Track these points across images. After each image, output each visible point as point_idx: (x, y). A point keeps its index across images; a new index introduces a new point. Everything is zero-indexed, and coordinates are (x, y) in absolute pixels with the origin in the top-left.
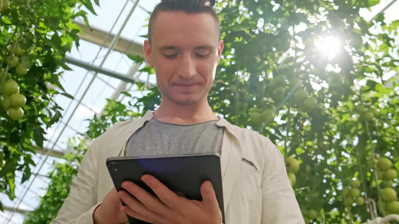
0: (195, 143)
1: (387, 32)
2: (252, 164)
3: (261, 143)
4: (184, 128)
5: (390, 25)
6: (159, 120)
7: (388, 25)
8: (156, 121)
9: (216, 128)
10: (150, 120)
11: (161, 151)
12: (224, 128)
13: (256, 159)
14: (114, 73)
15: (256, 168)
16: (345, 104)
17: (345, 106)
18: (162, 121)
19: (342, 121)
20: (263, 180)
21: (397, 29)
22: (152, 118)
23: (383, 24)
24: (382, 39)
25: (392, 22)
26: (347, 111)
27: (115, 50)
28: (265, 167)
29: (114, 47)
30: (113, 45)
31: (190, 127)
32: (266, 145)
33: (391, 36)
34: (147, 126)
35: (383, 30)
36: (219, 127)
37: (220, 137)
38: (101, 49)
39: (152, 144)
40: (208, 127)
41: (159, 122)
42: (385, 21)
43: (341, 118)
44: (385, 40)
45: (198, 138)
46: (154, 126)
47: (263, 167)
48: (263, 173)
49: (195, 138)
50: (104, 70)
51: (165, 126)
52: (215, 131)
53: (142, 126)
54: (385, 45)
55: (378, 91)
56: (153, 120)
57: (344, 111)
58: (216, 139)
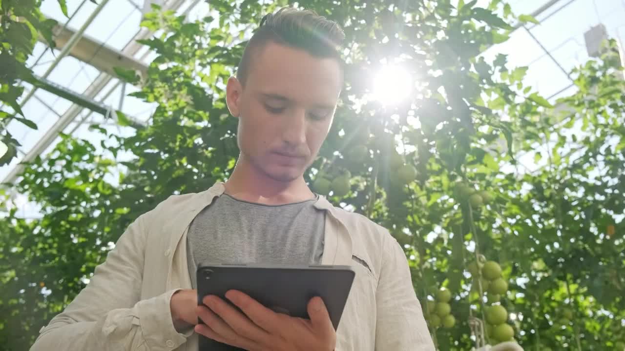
0: (286, 231)
1: (507, 82)
2: (365, 264)
3: (377, 235)
4: (270, 210)
5: (513, 72)
6: (233, 196)
7: (510, 73)
8: (230, 198)
9: (314, 211)
10: (220, 196)
11: (239, 241)
12: (325, 212)
13: (370, 257)
14: (66, 90)
15: (370, 270)
16: (438, 178)
17: (437, 182)
18: (238, 198)
19: (430, 203)
20: (379, 287)
21: (522, 79)
22: (224, 193)
23: (504, 70)
24: (499, 90)
25: (516, 69)
26: (440, 189)
27: (71, 55)
28: (382, 269)
29: (71, 50)
30: (70, 47)
31: (279, 209)
32: (384, 239)
33: (513, 88)
34: (216, 204)
35: (502, 78)
36: (318, 211)
37: (321, 224)
38: (47, 49)
39: (226, 231)
40: (304, 209)
41: (233, 198)
42: (506, 65)
43: (429, 199)
44: (503, 94)
45: (290, 224)
46: (227, 205)
47: (380, 269)
48: (380, 279)
49: (286, 224)
50: (49, 83)
51: (243, 205)
52: (313, 216)
53: (209, 203)
54: (502, 100)
55: (486, 165)
56: (224, 195)
57: (435, 189)
58: (315, 226)
